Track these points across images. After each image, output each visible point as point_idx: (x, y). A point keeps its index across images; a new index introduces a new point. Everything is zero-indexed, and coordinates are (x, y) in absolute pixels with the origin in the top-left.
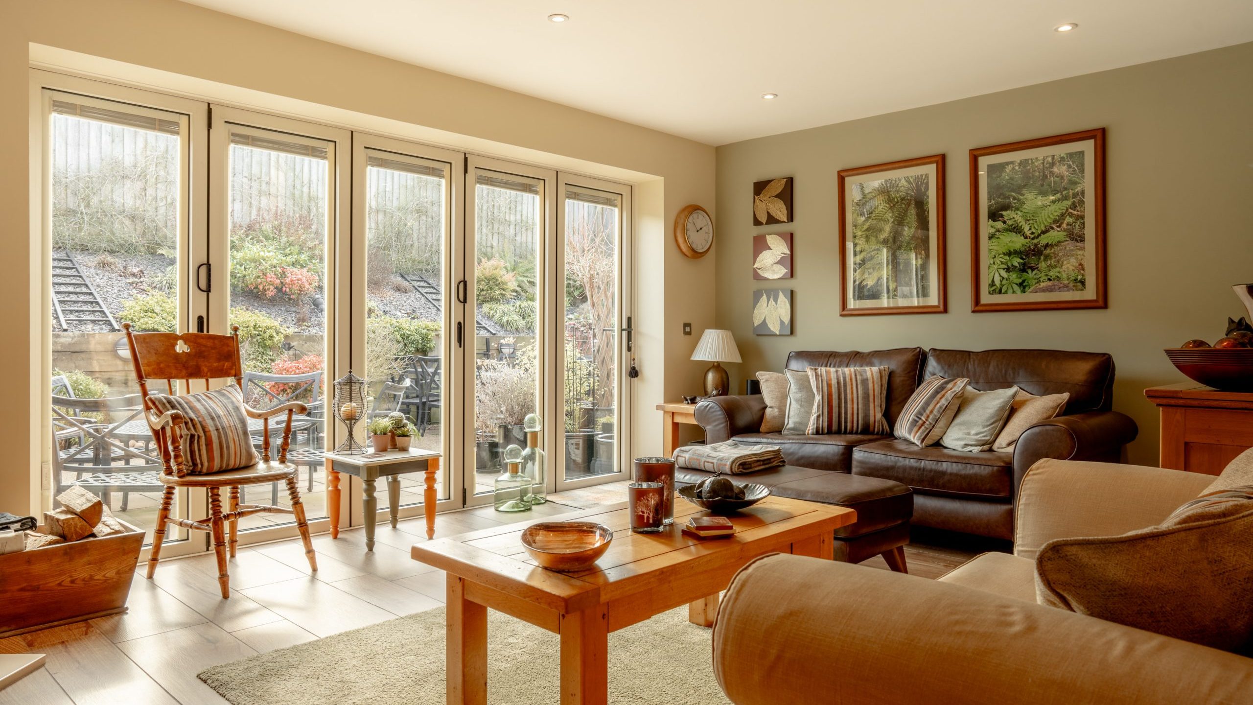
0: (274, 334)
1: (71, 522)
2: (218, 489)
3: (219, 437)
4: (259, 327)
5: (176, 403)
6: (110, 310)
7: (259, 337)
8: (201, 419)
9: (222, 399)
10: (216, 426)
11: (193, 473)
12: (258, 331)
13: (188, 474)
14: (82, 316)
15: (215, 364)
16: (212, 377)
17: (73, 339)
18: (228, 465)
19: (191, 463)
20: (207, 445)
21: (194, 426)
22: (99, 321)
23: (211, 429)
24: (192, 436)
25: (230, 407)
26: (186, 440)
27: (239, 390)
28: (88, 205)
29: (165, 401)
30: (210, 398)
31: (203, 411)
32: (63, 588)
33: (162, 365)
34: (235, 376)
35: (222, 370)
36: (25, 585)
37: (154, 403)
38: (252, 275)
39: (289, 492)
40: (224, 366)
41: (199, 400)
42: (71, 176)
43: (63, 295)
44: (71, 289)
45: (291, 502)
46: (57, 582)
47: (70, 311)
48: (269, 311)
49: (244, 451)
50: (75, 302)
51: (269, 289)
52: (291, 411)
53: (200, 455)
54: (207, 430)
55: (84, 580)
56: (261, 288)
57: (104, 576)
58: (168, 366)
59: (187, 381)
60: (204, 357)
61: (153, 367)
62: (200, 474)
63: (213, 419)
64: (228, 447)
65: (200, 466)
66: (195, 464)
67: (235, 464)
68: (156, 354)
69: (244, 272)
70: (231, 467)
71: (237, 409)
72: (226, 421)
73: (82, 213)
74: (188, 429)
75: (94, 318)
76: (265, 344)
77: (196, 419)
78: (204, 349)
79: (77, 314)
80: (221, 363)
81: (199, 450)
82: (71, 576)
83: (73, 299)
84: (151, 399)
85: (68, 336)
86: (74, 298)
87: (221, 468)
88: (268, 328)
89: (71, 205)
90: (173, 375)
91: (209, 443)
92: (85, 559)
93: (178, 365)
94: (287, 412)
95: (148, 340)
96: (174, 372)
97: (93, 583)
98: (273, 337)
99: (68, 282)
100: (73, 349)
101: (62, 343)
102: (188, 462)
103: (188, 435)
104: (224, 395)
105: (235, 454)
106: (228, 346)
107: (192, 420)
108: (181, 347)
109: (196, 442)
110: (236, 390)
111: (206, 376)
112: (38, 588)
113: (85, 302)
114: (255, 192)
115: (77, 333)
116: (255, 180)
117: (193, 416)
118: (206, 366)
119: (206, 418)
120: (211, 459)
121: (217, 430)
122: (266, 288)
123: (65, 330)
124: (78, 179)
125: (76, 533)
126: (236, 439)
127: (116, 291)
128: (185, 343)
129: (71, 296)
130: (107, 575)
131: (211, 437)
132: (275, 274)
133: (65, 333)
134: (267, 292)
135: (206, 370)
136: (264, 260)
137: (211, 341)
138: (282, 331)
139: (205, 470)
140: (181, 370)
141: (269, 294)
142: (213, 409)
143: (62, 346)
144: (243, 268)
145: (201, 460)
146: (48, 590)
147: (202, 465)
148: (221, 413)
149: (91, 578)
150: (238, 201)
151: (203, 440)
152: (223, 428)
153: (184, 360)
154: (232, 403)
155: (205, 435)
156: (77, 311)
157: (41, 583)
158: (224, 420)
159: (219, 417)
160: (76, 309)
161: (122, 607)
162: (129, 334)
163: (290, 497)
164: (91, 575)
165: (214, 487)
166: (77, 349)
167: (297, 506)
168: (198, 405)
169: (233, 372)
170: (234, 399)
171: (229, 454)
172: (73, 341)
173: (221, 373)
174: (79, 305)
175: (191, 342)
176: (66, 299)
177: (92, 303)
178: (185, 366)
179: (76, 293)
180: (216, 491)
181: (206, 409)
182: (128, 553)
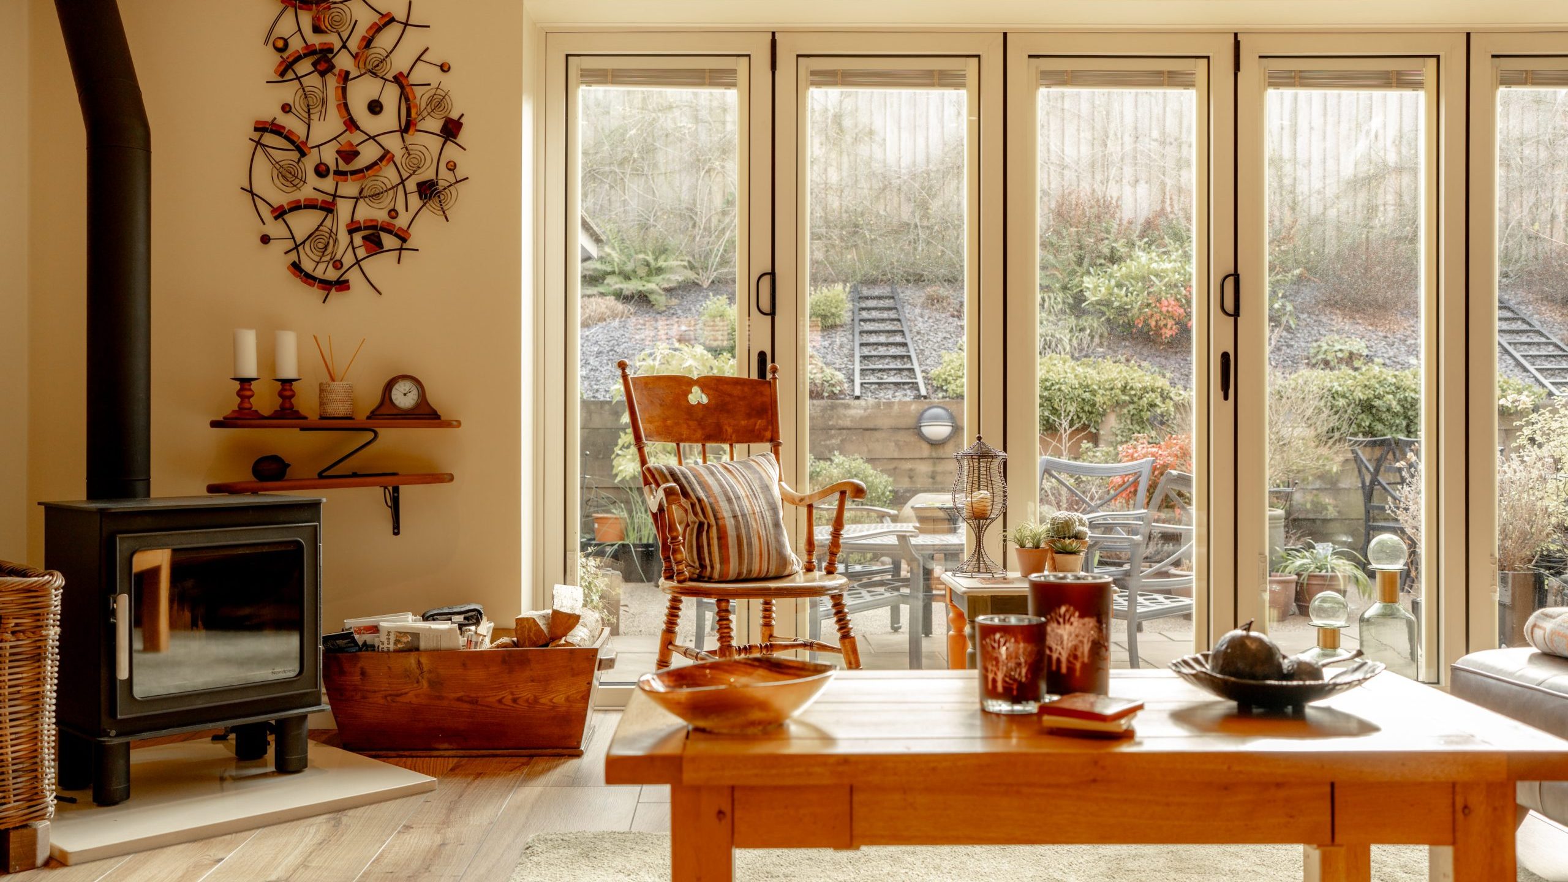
0: (1158, 401)
1: (525, 623)
2: (728, 601)
3: (737, 528)
4: (1132, 388)
5: (680, 476)
6: (924, 368)
7: (1131, 407)
8: (712, 500)
9: (746, 472)
10: (733, 511)
11: (700, 578)
12: (1130, 395)
13: (691, 580)
14: (885, 377)
15: (743, 423)
16: (738, 442)
17: (865, 410)
18: (750, 571)
19: (697, 564)
20: (719, 538)
21: (702, 510)
22: (904, 384)
23: (725, 515)
24: (701, 524)
25: (756, 486)
26: (692, 529)
27: (774, 461)
28: (926, 216)
29: (665, 471)
30: (730, 471)
31: (716, 489)
32: (503, 707)
33: (669, 422)
34: (771, 440)
35: (753, 431)
36: (462, 694)
37: (653, 476)
38: (1135, 300)
39: (835, 619)
40: (755, 425)
41: (712, 473)
42: (904, 174)
43: (869, 348)
44: (882, 339)
45: (839, 635)
46: (498, 698)
47: (873, 370)
48: (1164, 361)
49: (773, 552)
50: (881, 357)
51: (1165, 325)
52: (843, 493)
53: (710, 553)
54: (719, 516)
55: (527, 701)
56: (1153, 323)
57: (551, 700)
58: (677, 424)
59: (704, 445)
60: (728, 412)
61: (657, 424)
62: (710, 580)
63: (729, 500)
64: (750, 544)
65: (709, 569)
66: (703, 566)
67: (760, 570)
68: (661, 405)
69: (1125, 299)
70: (754, 575)
71: (766, 488)
72: (748, 504)
73: (916, 226)
74: (696, 514)
75: (899, 380)
76: (1141, 417)
77: (705, 499)
78: (728, 399)
79: (879, 375)
80: (752, 421)
81: (709, 545)
82: (512, 693)
83: (881, 354)
84: (649, 469)
85: (860, 407)
86: (882, 351)
87: (739, 574)
88: (1145, 390)
89: (905, 217)
90: (684, 437)
91: (722, 536)
92: (528, 673)
93: (691, 423)
94: (837, 495)
95: (650, 386)
96: (685, 432)
97: (538, 707)
98: (1155, 405)
99: (882, 329)
100: (865, 426)
101: (853, 417)
102: (694, 562)
103: (695, 523)
104: (749, 467)
105: (761, 555)
106: (762, 394)
107: (700, 500)
108: (697, 396)
109: (705, 533)
110: (769, 461)
111: (731, 439)
112: (477, 702)
113: (895, 357)
114: (1170, 164)
115: (871, 401)
116: (1171, 144)
117: (702, 495)
118: (730, 426)
119: (719, 499)
120: (725, 560)
121: (735, 517)
122: (1162, 323)
123: (858, 398)
124: (914, 177)
125: (530, 639)
126: (763, 533)
127: (939, 340)
128: (703, 391)
129: (881, 348)
130: (555, 700)
131: (725, 526)
132: (1177, 300)
133: (857, 402)
134: (1163, 331)
135: (730, 430)
136: (1157, 275)
137: (739, 387)
138: (1172, 395)
139: (716, 575)
140: (695, 431)
141: (1167, 333)
142: (731, 487)
143: (852, 421)
144: (1123, 292)
145: (711, 561)
146: (487, 706)
147: (712, 567)
148: (741, 493)
149: (536, 700)
150: (1142, 183)
151: (714, 530)
152: (744, 515)
153: (700, 415)
154: (761, 478)
155: (717, 524)
156: (880, 370)
157: (480, 694)
158: (745, 503)
159: (738, 498)
160: (881, 366)
161: (578, 747)
162: (625, 377)
163: (837, 627)
164: (535, 697)
165: (723, 599)
166: (871, 426)
167: (847, 641)
168: (710, 480)
169: (768, 434)
170: (764, 474)
171: (751, 554)
172: (866, 414)
173: (750, 436)
174: (887, 361)
175: (711, 389)
176: (874, 353)
177: (902, 357)
178: (701, 423)
179: (887, 345)
180: (723, 604)
181: (721, 486)
182: (578, 674)
